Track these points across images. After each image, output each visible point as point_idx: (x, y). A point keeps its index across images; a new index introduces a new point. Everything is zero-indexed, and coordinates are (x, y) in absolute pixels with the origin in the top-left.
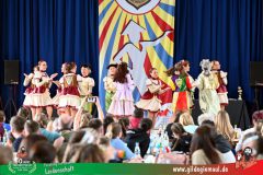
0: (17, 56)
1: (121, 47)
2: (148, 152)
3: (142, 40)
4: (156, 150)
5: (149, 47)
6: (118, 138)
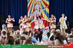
0: (4, 14)
1: (34, 11)
2: (42, 40)
3: (40, 9)
4: (44, 40)
5: (42, 11)
6: (33, 36)
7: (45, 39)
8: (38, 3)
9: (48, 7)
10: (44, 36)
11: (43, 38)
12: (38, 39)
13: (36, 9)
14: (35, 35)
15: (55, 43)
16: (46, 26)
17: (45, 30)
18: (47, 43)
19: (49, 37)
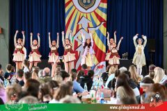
1: (78, 31)
2: (92, 88)
3: (89, 27)
4: (96, 87)
5: (92, 30)
6: (75, 80)
7: (98, 85)
8: (85, 15)
9: (104, 25)
10: (97, 80)
11: (94, 84)
12: (86, 86)
13: (82, 28)
14: (78, 78)
15: (117, 94)
16: (100, 61)
17: (99, 67)
18: (102, 93)
19: (105, 81)
